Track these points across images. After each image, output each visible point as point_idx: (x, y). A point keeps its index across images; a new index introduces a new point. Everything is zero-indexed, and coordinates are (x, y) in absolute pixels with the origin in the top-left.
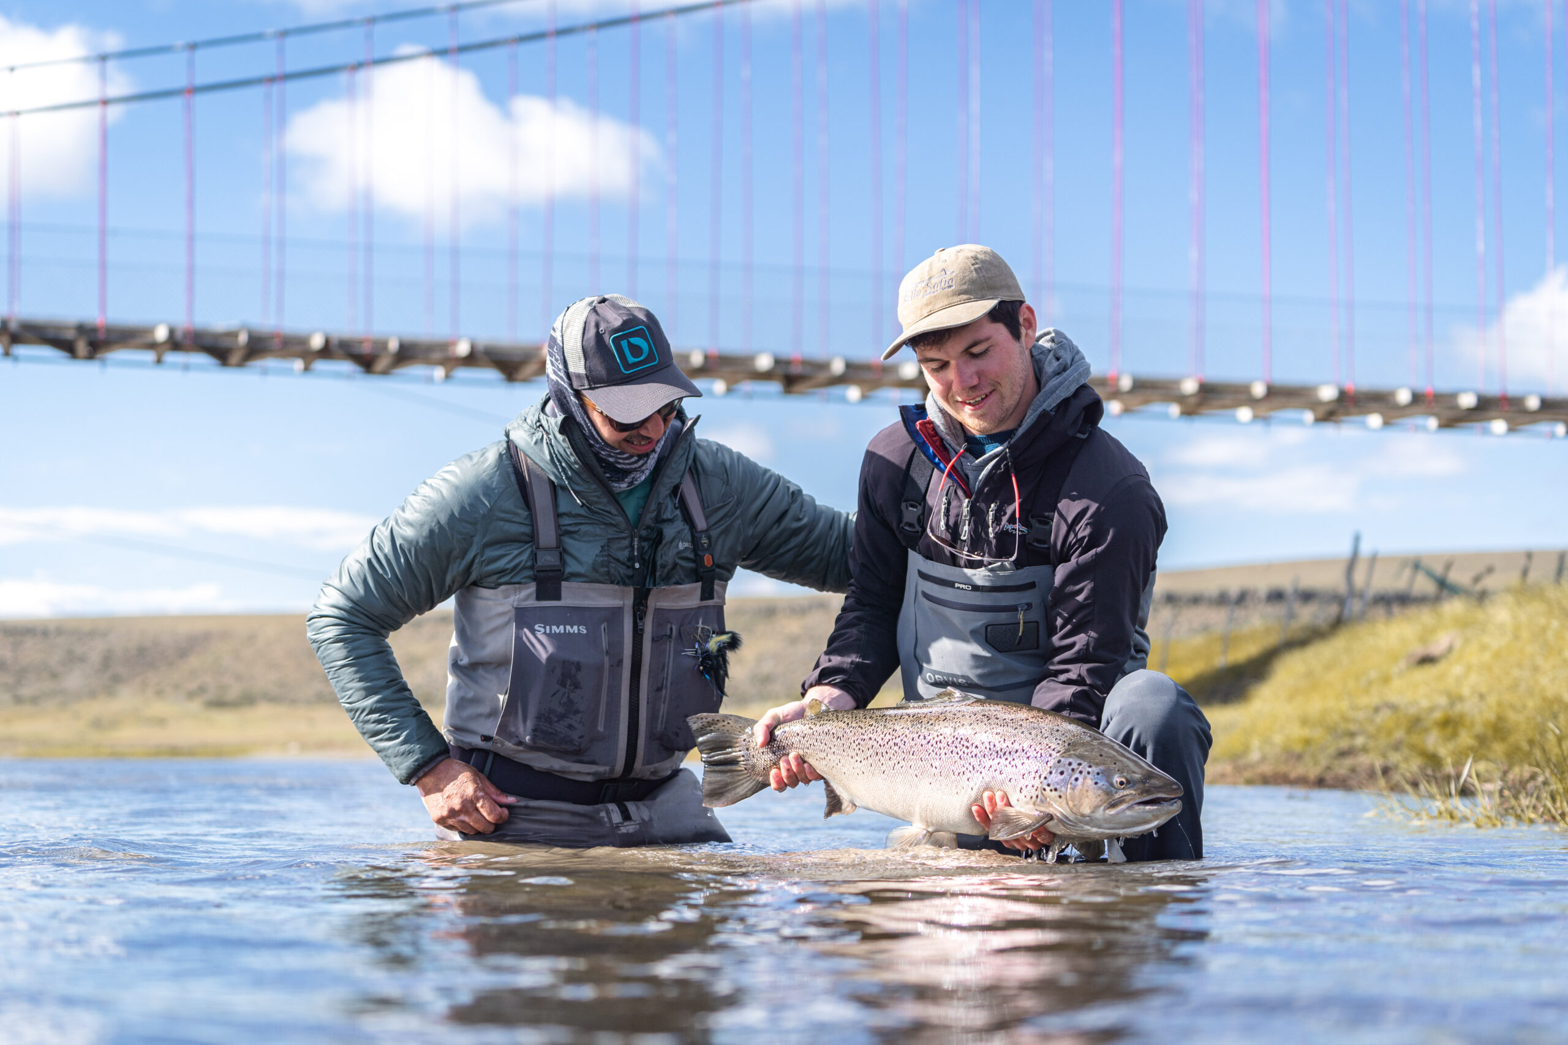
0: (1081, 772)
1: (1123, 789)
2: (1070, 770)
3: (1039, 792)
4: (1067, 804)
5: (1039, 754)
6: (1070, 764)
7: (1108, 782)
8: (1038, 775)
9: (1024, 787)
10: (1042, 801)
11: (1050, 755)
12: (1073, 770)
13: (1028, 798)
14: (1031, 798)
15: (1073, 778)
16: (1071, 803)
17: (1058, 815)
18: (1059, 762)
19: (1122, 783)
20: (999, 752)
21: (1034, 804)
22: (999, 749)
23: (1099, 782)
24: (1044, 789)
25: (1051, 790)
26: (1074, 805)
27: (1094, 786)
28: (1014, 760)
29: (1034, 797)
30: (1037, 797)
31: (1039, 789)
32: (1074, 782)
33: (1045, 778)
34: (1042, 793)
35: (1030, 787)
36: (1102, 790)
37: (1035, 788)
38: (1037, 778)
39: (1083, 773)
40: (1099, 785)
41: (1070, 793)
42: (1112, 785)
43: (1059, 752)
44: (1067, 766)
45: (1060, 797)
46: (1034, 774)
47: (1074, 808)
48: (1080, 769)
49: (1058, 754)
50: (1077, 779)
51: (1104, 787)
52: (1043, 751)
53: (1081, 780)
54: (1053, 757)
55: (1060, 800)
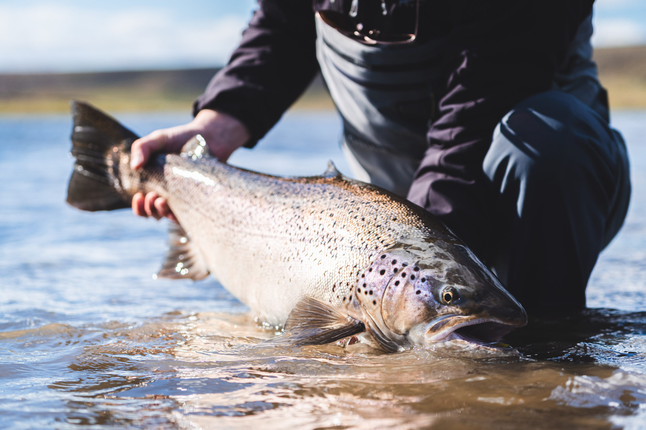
0: (404, 275)
1: (449, 305)
2: (392, 270)
3: (353, 293)
4: (381, 313)
5: (365, 244)
6: (394, 262)
7: (433, 293)
8: (356, 270)
9: (338, 284)
10: (355, 305)
11: (377, 248)
12: (396, 270)
13: (341, 298)
14: (344, 299)
15: (394, 281)
16: (385, 313)
17: (371, 324)
18: (383, 257)
19: (447, 297)
20: (325, 238)
21: (347, 307)
22: (325, 234)
23: (422, 291)
24: (359, 290)
25: (366, 293)
26: (389, 317)
27: (415, 294)
28: (336, 249)
29: (348, 298)
30: (351, 298)
31: (354, 289)
32: (393, 286)
33: (363, 276)
34: (356, 295)
35: (344, 284)
36: (423, 302)
37: (349, 287)
38: (354, 274)
39: (407, 276)
40: (421, 295)
41: (386, 300)
42: (436, 296)
43: (387, 246)
44: (390, 264)
45: (374, 303)
46: (351, 268)
47: (389, 321)
48: (403, 271)
49: (386, 248)
50: (397, 283)
51: (426, 298)
52: (369, 242)
53: (401, 285)
54: (379, 250)
55: (374, 307)
